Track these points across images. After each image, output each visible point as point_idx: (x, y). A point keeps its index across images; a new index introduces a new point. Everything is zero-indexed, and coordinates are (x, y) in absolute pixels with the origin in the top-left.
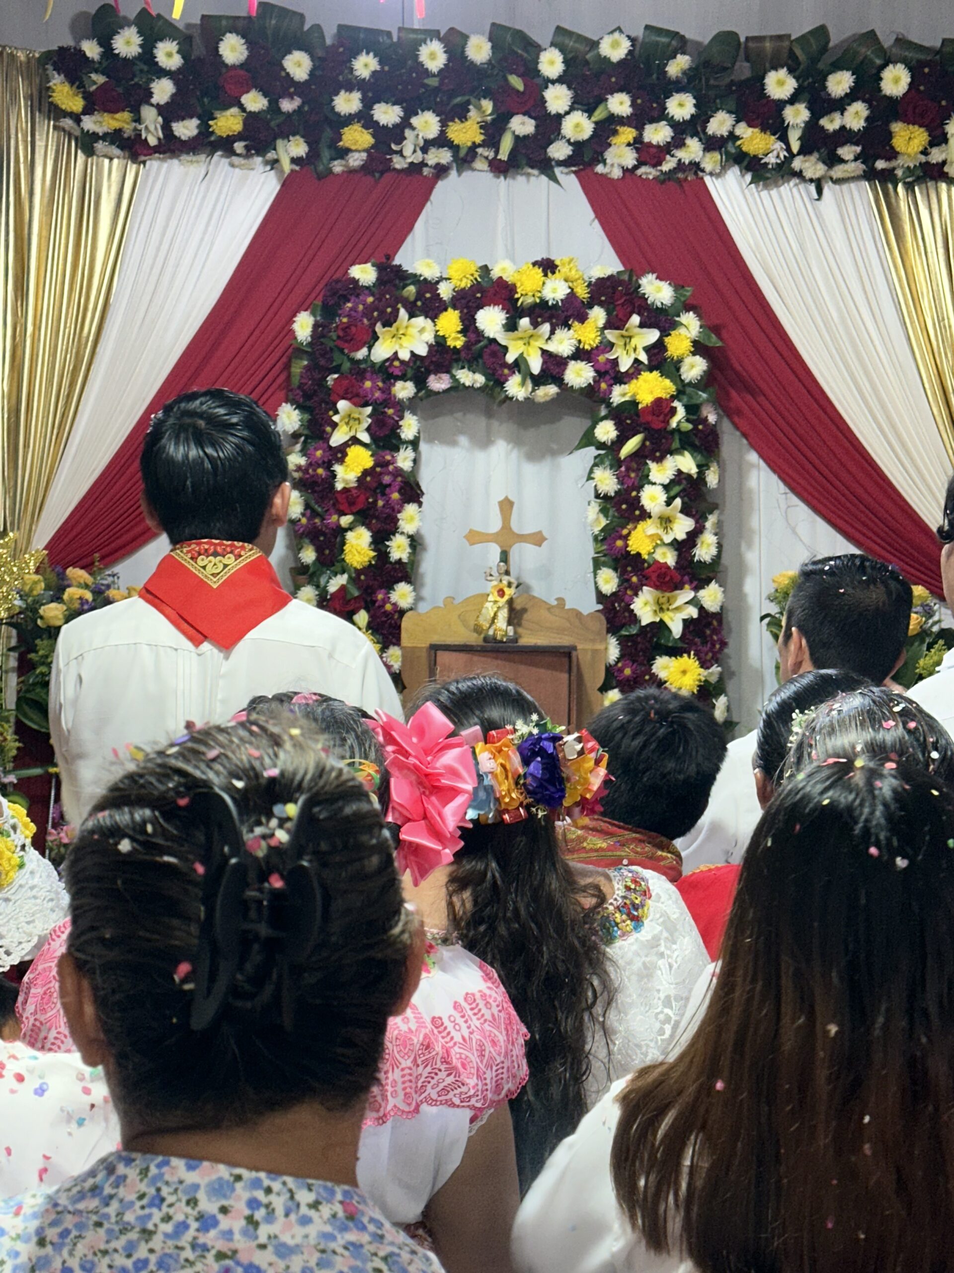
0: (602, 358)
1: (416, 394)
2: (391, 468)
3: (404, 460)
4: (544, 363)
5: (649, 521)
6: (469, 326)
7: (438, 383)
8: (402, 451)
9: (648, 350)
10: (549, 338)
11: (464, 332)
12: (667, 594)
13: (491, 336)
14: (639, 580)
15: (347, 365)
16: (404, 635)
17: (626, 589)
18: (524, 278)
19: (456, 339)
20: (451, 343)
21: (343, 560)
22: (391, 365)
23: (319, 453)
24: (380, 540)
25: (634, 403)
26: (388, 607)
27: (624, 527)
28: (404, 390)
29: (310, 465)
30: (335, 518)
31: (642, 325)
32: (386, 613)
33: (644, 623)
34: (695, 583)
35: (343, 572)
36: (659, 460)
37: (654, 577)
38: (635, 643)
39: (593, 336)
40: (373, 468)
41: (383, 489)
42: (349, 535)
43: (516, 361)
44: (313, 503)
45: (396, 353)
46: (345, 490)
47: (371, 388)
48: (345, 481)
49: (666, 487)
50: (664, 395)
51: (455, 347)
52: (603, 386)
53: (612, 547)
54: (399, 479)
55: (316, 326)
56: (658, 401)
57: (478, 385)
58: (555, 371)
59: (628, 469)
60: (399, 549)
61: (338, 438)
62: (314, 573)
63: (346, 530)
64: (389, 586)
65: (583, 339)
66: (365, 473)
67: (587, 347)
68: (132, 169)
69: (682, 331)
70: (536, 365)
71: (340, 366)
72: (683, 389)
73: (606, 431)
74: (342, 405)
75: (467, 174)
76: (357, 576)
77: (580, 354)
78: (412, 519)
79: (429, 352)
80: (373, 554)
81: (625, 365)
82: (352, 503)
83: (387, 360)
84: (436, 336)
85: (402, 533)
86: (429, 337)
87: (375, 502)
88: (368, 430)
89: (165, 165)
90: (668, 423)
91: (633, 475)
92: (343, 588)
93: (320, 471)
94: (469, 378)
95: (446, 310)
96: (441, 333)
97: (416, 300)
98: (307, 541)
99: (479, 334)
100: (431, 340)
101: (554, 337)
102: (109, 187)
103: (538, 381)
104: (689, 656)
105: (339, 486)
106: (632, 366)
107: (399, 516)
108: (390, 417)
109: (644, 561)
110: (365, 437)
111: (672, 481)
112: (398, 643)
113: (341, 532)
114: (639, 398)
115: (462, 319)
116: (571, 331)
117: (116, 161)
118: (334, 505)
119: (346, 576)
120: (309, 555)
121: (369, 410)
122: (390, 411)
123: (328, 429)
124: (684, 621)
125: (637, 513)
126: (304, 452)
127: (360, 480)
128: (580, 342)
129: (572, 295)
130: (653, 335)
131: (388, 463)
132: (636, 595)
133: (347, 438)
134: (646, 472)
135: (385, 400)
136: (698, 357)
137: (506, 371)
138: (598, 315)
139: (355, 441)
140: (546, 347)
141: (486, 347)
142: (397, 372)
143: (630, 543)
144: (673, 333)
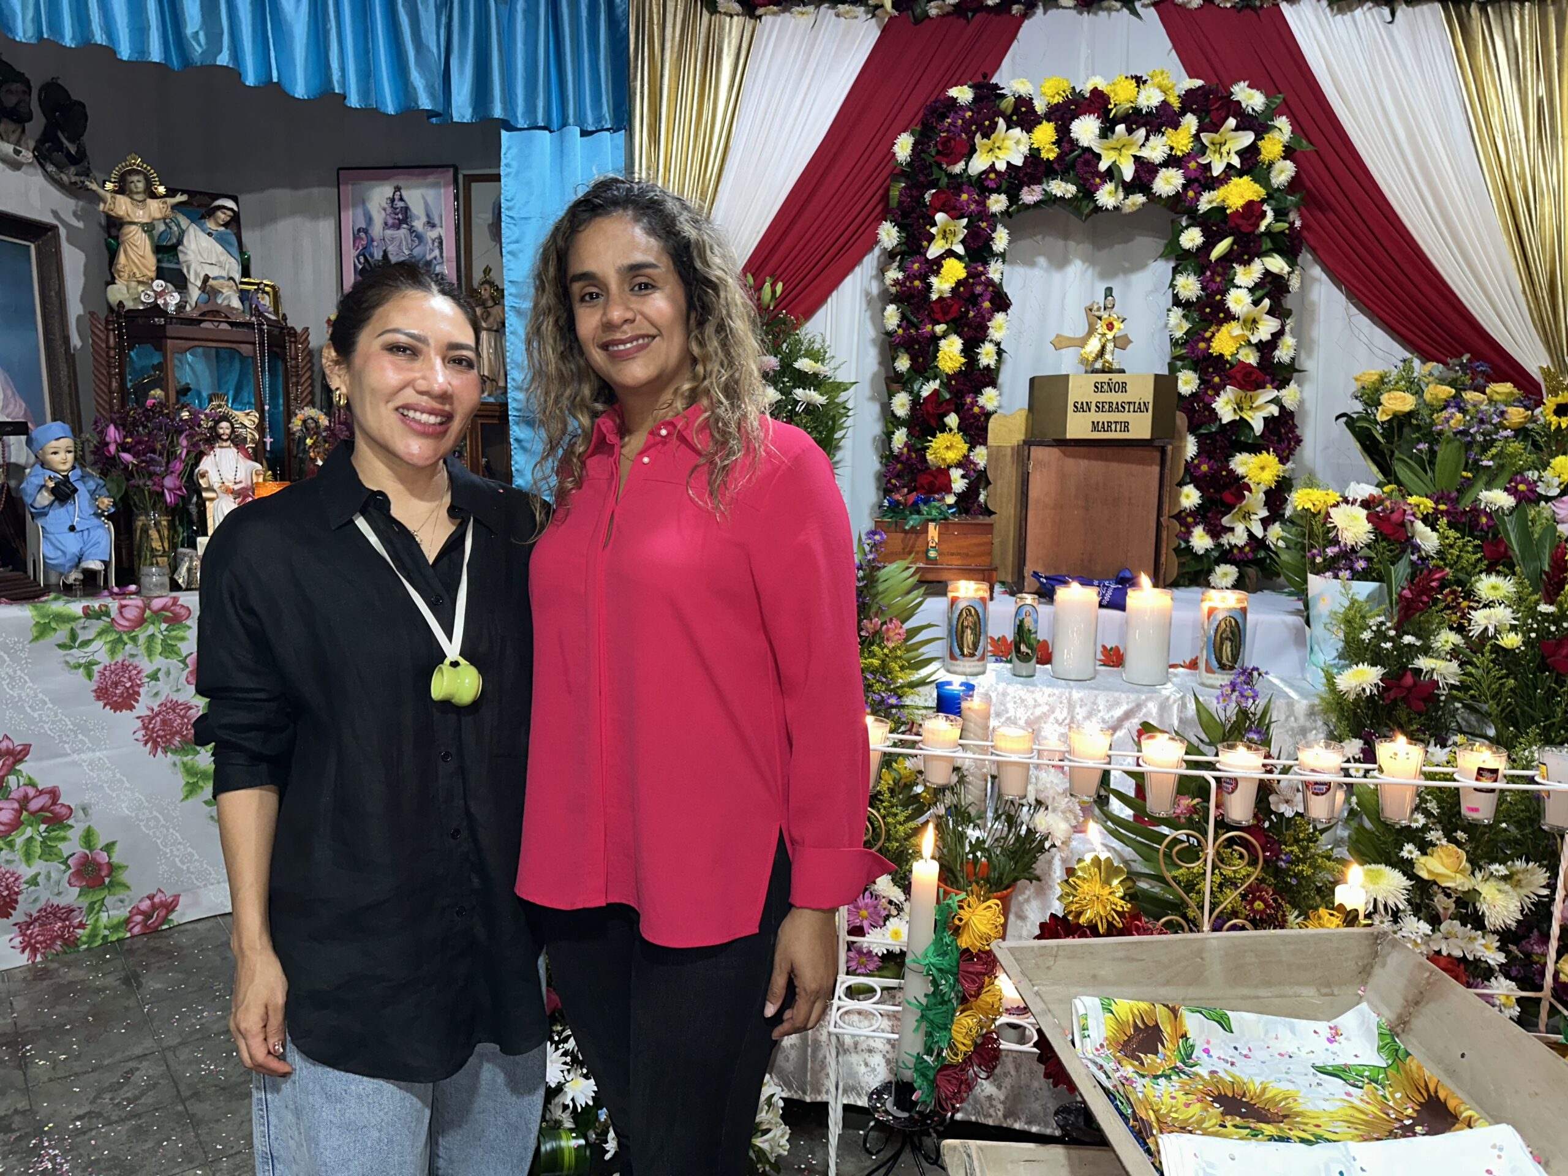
0: (1193, 165)
1: (1008, 207)
2: (983, 278)
3: (995, 271)
4: (1136, 171)
5: (1234, 324)
6: (1064, 137)
7: (1030, 196)
8: (992, 263)
9: (1239, 153)
10: (1143, 145)
11: (1058, 143)
12: (1249, 393)
13: (1086, 145)
14: (1221, 380)
15: (944, 181)
16: (990, 435)
17: (1207, 389)
18: (1118, 88)
19: (1051, 150)
20: (1044, 155)
21: (937, 367)
22: (987, 178)
23: (916, 266)
24: (970, 350)
25: (1221, 210)
26: (976, 410)
27: (1206, 331)
28: (997, 203)
29: (906, 278)
30: (929, 327)
31: (1237, 129)
32: (974, 416)
33: (1224, 421)
34: (1277, 383)
35: (935, 379)
36: (1247, 263)
37: (1239, 376)
38: (1214, 441)
39: (1185, 142)
40: (966, 279)
41: (974, 300)
42: (943, 343)
43: (1110, 169)
44: (909, 314)
45: (993, 166)
46: (941, 299)
47: (967, 202)
48: (940, 291)
49: (1251, 290)
50: (1256, 199)
51: (1048, 159)
52: (1191, 194)
53: (1193, 349)
54: (991, 288)
55: (915, 145)
56: (1250, 204)
57: (1068, 196)
58: (1145, 177)
59: (1212, 275)
60: (986, 355)
61: (934, 251)
62: (908, 379)
63: (940, 338)
64: (978, 391)
65: (1174, 145)
66: (959, 283)
67: (1179, 153)
68: (749, 23)
69: (1276, 134)
70: (1128, 172)
71: (938, 180)
72: (1272, 195)
73: (1192, 238)
74: (940, 217)
75: (1053, 12)
76: (949, 381)
77: (1172, 161)
78: (1001, 327)
79: (1024, 163)
80: (963, 360)
81: (1217, 170)
82: (945, 313)
83: (984, 172)
84: (1030, 149)
85: (991, 341)
86: (1024, 149)
87: (967, 312)
88: (963, 242)
89: (779, 19)
90: (1258, 226)
91: (1218, 279)
92: (936, 392)
93: (917, 283)
94: (1061, 188)
95: (1040, 123)
96: (1035, 146)
97: (1012, 114)
98: (902, 350)
99: (1074, 143)
100: (1027, 152)
101: (1148, 144)
102: (729, 43)
103: (1129, 188)
104: (1268, 453)
105: (934, 297)
106: (1224, 171)
107: (989, 324)
108: (983, 229)
109: (1227, 361)
110: (960, 249)
111: (1256, 284)
112: (984, 442)
113: (935, 339)
114: (1228, 202)
115: (1057, 130)
116: (1164, 138)
117: (735, 18)
118: (929, 315)
119: (938, 381)
120: (903, 364)
121: (965, 221)
122: (983, 225)
123: (925, 243)
124: (1265, 419)
125: (1222, 315)
126: (901, 268)
127: (954, 290)
128: (1172, 149)
129: (1165, 103)
130: (1247, 138)
131: (982, 273)
132: (1218, 395)
133: (943, 251)
134: (1231, 277)
135: (980, 212)
136: (1288, 162)
137: (1098, 180)
138: (1190, 122)
139: (950, 253)
140: (1138, 154)
141: (1079, 156)
142: (992, 185)
143: (1213, 345)
144: (1266, 136)
